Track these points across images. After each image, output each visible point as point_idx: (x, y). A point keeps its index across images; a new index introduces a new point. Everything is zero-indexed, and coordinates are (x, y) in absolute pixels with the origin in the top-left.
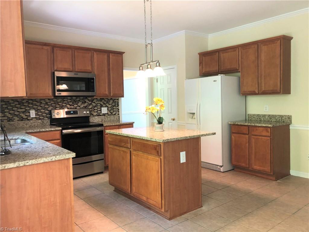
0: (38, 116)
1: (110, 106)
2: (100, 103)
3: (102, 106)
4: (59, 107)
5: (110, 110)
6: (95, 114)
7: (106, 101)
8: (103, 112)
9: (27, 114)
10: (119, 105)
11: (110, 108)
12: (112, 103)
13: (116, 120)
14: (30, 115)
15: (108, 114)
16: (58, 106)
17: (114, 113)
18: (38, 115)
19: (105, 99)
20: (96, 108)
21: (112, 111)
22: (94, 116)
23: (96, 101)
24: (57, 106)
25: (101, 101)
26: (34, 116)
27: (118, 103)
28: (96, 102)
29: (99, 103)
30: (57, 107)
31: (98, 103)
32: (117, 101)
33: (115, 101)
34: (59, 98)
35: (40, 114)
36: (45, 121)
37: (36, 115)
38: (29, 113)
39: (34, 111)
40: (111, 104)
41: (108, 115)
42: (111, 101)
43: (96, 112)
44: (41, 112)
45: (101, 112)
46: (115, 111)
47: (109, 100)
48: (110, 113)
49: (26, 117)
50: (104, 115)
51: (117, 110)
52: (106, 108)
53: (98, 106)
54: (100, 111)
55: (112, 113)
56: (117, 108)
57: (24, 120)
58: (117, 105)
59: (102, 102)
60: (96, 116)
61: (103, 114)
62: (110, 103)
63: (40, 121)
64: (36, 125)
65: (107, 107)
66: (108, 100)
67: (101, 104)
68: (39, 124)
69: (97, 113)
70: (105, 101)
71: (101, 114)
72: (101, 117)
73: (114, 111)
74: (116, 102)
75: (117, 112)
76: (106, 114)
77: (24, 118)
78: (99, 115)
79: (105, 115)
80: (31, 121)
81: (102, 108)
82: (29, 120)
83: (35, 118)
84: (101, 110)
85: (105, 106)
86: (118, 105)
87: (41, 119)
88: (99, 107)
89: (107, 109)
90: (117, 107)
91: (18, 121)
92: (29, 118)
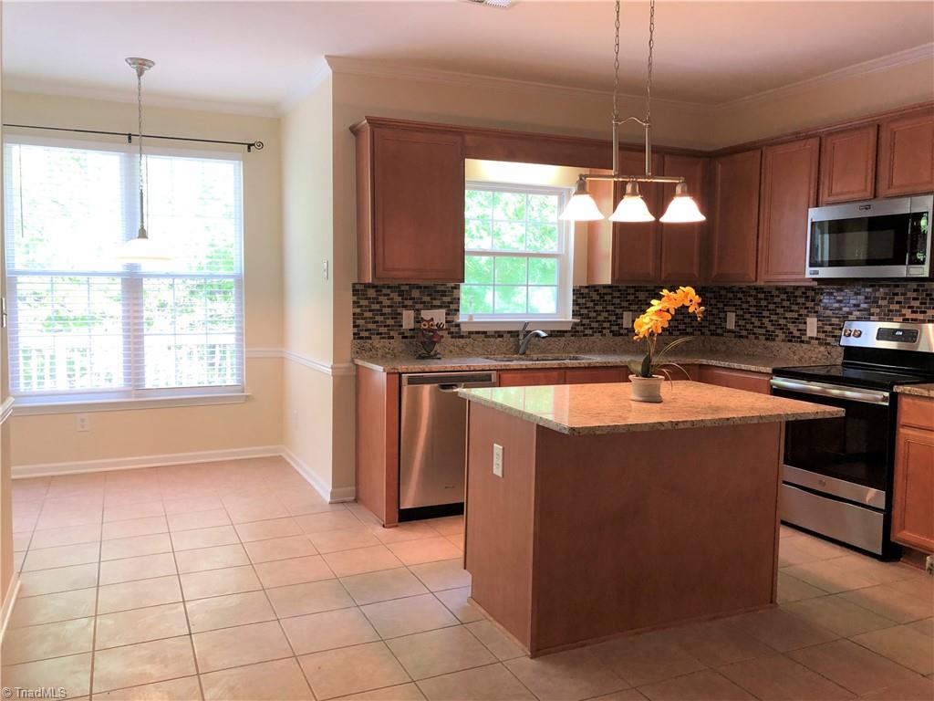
0: (822, 336)
9: (801, 326)
14: (805, 330)
16: (878, 311)
18: (824, 332)
24: (873, 310)
26: (814, 334)
30: (873, 314)
34: (882, 285)
35: (828, 328)
36: (833, 350)
37: (818, 332)
38: (805, 323)
39: (816, 319)
44: (830, 325)
49: (798, 334)
57: (795, 341)
63: (822, 349)
64: (814, 359)
68: (820, 356)
77: (794, 337)
80: (805, 346)
82: (803, 341)
83: (817, 339)
87: (829, 344)
91: (783, 341)
92: (804, 338)
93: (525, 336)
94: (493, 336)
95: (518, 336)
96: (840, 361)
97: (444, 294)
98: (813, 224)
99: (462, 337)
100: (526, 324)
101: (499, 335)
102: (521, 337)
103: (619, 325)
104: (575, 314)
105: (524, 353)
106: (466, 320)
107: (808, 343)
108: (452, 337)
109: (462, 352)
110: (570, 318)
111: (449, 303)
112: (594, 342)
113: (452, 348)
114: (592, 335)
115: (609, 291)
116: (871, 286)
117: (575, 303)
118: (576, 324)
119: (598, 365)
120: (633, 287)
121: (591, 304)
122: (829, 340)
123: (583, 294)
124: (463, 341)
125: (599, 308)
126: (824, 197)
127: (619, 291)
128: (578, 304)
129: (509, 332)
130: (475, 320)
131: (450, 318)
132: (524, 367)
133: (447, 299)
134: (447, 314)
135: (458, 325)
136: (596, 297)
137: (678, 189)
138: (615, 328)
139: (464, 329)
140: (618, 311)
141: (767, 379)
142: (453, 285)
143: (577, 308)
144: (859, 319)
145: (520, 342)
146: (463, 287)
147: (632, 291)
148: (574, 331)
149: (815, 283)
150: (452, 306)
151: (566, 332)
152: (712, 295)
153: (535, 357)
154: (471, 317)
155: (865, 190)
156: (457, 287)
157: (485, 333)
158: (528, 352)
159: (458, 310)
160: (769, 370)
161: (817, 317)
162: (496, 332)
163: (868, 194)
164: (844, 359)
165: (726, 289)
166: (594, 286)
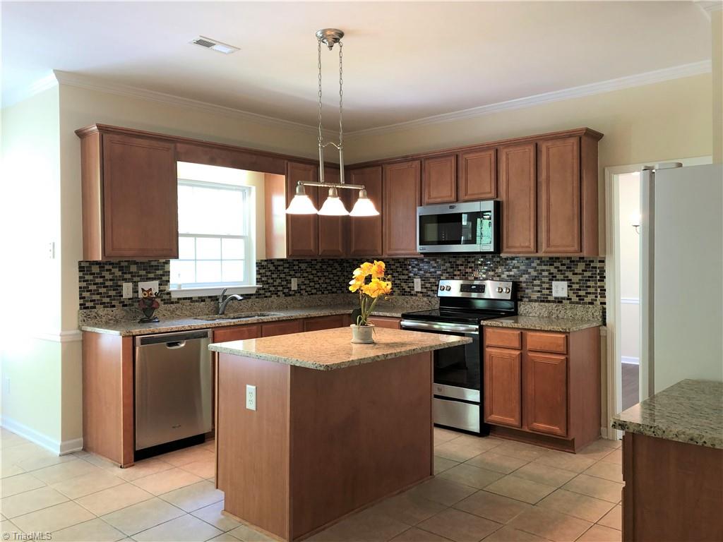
0: (425, 290)
1: (575, 279)
2: (550, 270)
3: (553, 278)
4: (458, 275)
5: (577, 290)
6: (535, 296)
7: (564, 265)
8: (555, 294)
9: (411, 285)
10: (605, 277)
11: (577, 283)
12: (583, 271)
13: (591, 319)
14: (413, 287)
15: (570, 299)
16: (458, 273)
17: (588, 299)
18: (426, 288)
19: (564, 258)
20: (537, 282)
21: (582, 293)
22: (530, 301)
23: (538, 265)
24: (455, 273)
25: (553, 265)
26: (419, 290)
27: (603, 271)
28: (539, 268)
29: (547, 270)
30: (455, 275)
31: (543, 270)
32: (598, 265)
33: (592, 265)
34: (460, 257)
35: (428, 285)
36: (433, 299)
37: (422, 288)
38: (413, 282)
39: (420, 280)
40: (580, 274)
41: (570, 303)
42: (581, 266)
43: (539, 291)
44: (430, 283)
45: (550, 294)
46: (593, 293)
47: (573, 261)
48: (575, 299)
49: (408, 290)
50: (559, 301)
51: (599, 290)
52: (565, 284)
53: (544, 277)
54: (547, 289)
55: (581, 298)
56: (599, 287)
57: (407, 295)
58: (598, 277)
59: (555, 268)
60: (536, 301)
61: (555, 298)
62: (579, 270)
63: (425, 299)
64: (420, 306)
65: (568, 280)
66: (571, 262)
67: (552, 273)
68: (424, 304)
69: (539, 294)
70: (562, 265)
71: (550, 298)
72: (547, 304)
73: (590, 293)
74: (596, 268)
75: (599, 296)
76: (564, 298)
77: (406, 292)
78: (544, 300)
79: (561, 302)
80: (414, 298)
81: (553, 282)
82: (412, 295)
83: (421, 293)
84: (550, 289)
85: (562, 277)
86: (603, 278)
87: (429, 296)
88: (546, 280)
89: (569, 286)
90: (599, 284)
91: (399, 295)
92: (413, 293)
93: (223, 300)
94: (197, 301)
95: (218, 300)
96: (437, 306)
97: (157, 268)
98: (420, 217)
99: (172, 303)
100: (225, 290)
101: (202, 299)
102: (220, 300)
103: (288, 288)
104: (258, 281)
105: (223, 313)
106: (175, 289)
107: (416, 295)
108: (164, 304)
109: (173, 316)
110: (254, 284)
111: (161, 275)
112: (272, 302)
113: (165, 312)
114: (270, 297)
115: (281, 263)
116: (454, 257)
117: (258, 273)
118: (259, 289)
119: (284, 318)
120: (298, 260)
121: (269, 274)
122: (430, 293)
123: (263, 266)
124: (173, 306)
125: (274, 276)
126: (426, 199)
127: (288, 263)
128: (259, 274)
129: (209, 297)
130: (183, 289)
131: (162, 288)
132: (232, 324)
133: (159, 272)
134: (159, 285)
135: (169, 293)
136: (272, 268)
137: (361, 194)
138: (286, 291)
139: (174, 296)
140: (288, 278)
141: (398, 321)
142: (164, 261)
143: (259, 277)
144: (447, 279)
145: (220, 305)
146: (173, 262)
147: (296, 263)
148: (258, 294)
149: (422, 256)
150: (164, 278)
151: (252, 295)
152: (348, 265)
153: (232, 315)
154: (180, 286)
155: (451, 196)
156: (168, 263)
157: (191, 298)
158: (226, 312)
159: (169, 281)
160: (399, 315)
161: (421, 278)
162: (199, 298)
163: (453, 198)
164: (440, 305)
165: (357, 260)
166: (271, 260)
